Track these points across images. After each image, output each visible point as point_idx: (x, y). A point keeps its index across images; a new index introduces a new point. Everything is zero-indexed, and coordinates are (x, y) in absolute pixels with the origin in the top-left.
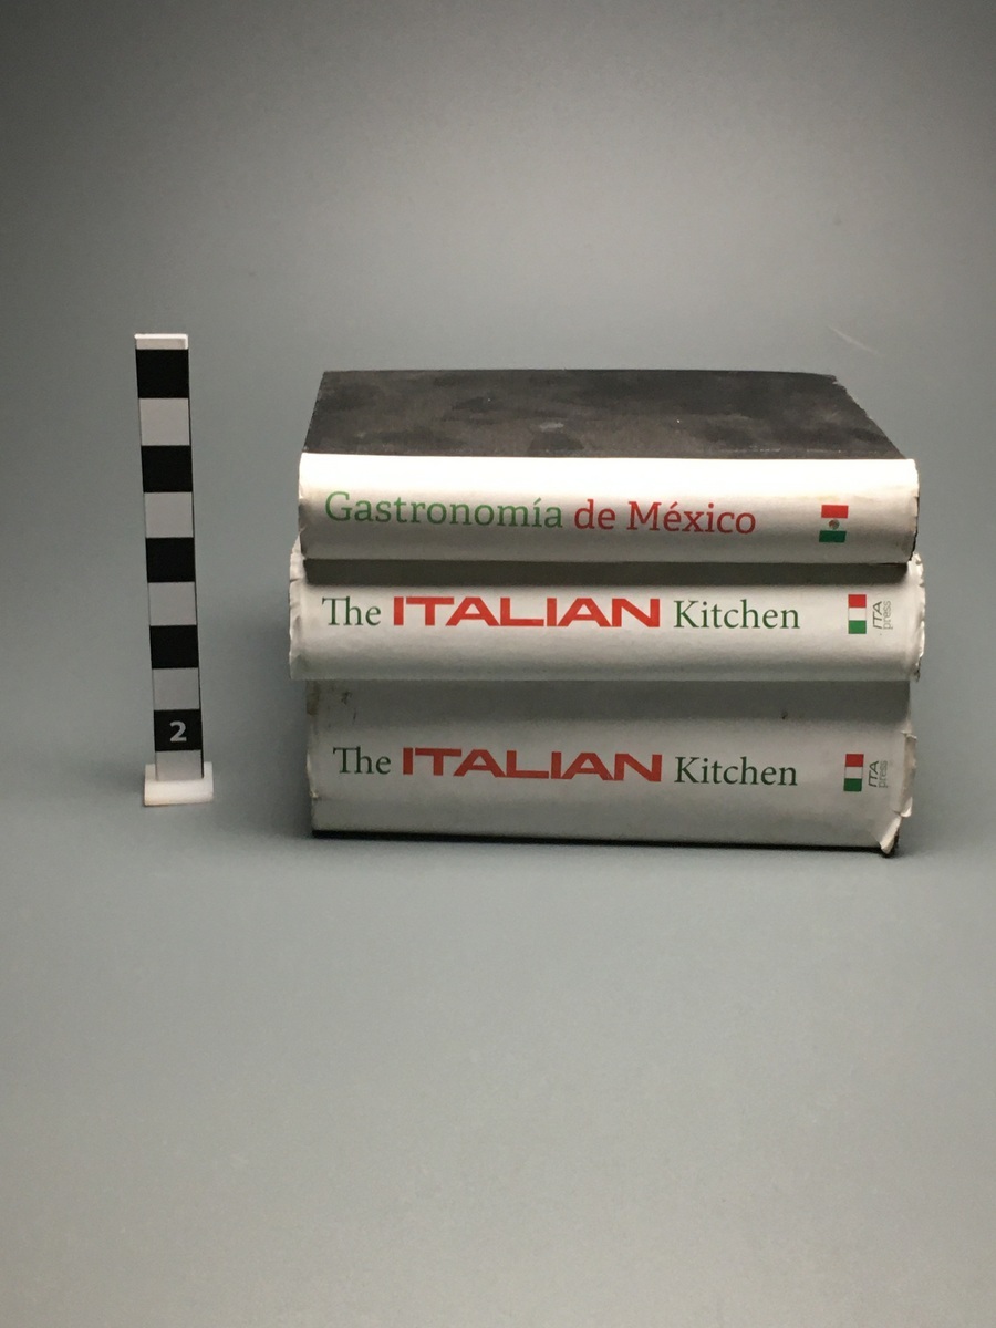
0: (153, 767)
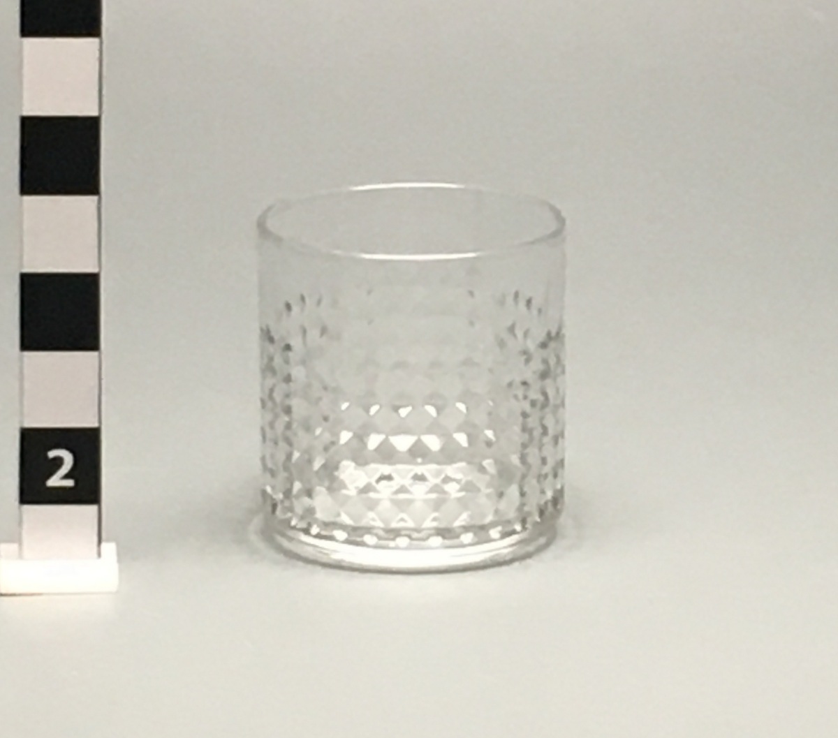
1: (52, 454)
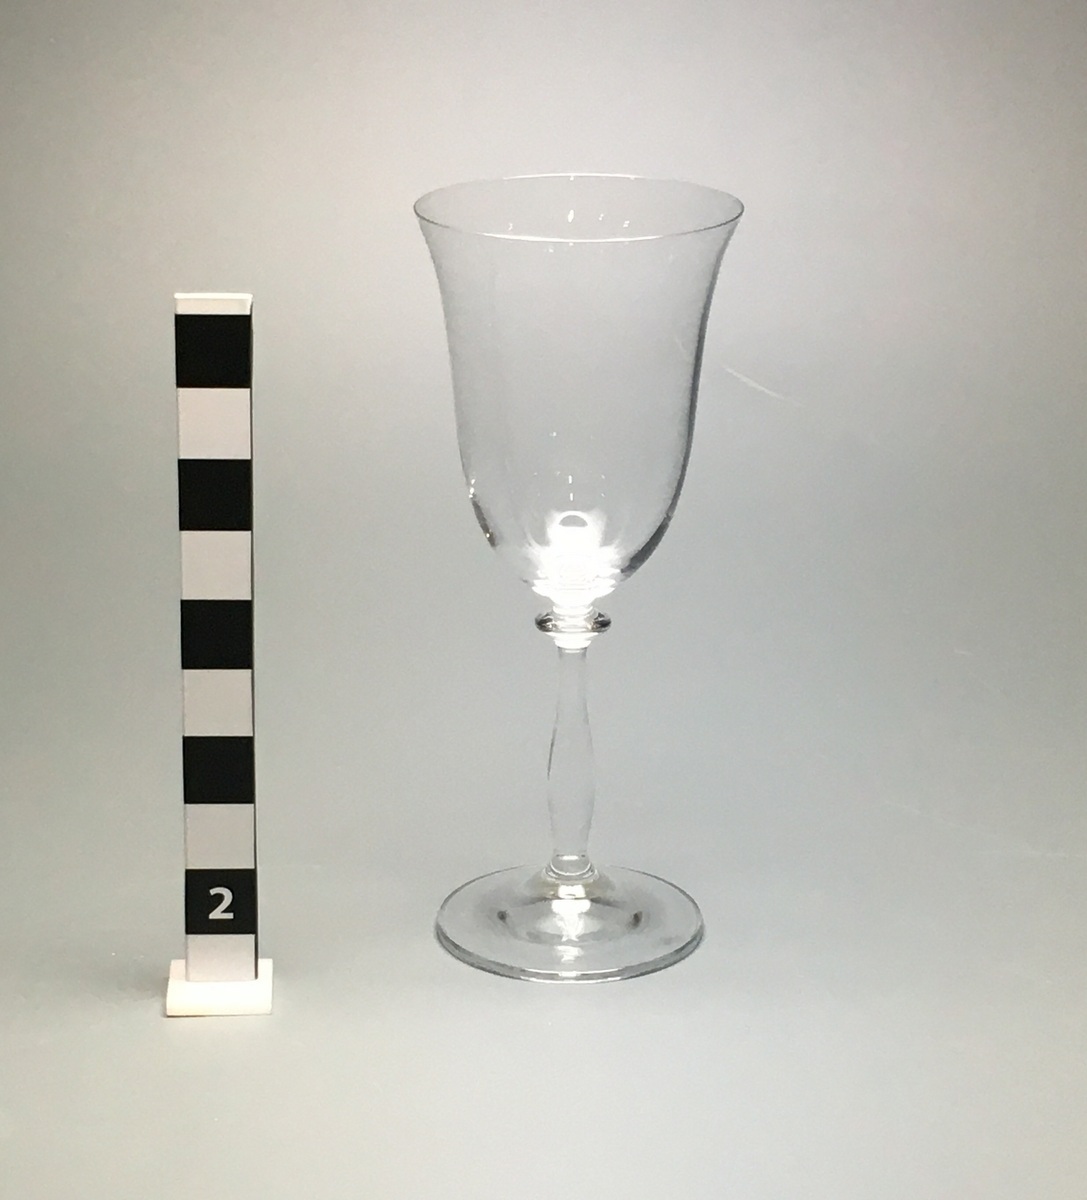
0: (183, 962)
1: (213, 892)
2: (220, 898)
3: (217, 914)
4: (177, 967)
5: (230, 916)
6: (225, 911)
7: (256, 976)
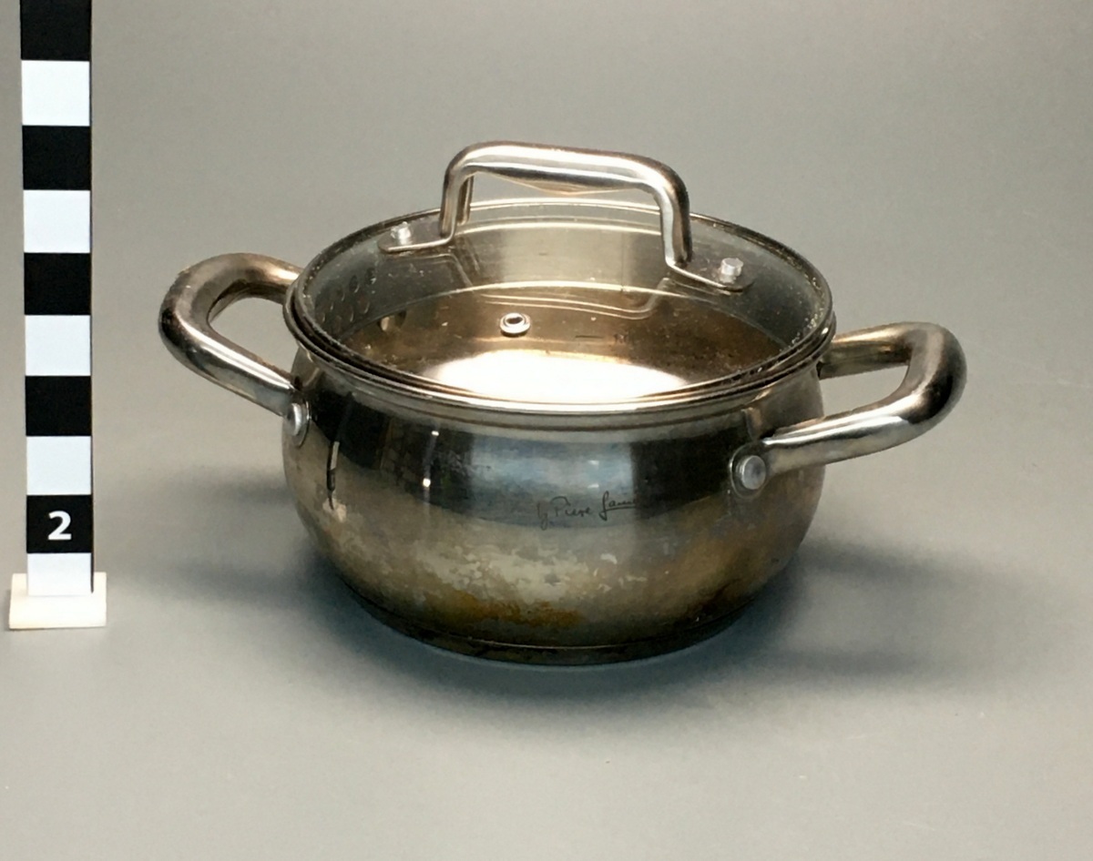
2: (58, 521)
3: (56, 535)
4: (18, 581)
5: (68, 537)
6: (65, 532)
7: (92, 590)
